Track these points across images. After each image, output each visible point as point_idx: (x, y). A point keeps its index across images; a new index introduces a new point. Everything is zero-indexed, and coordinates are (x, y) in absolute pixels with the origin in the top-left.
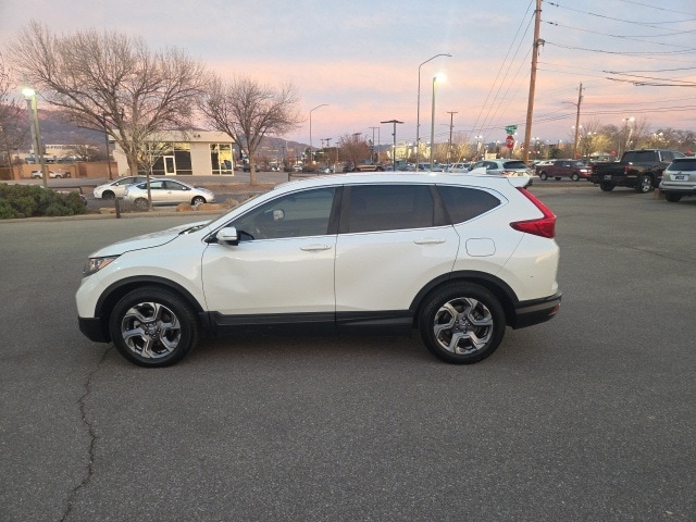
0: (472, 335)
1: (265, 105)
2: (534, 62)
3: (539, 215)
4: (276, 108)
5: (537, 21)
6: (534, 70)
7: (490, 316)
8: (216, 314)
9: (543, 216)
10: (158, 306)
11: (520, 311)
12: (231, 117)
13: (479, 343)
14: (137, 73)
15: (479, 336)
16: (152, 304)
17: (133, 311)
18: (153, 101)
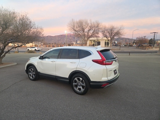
0: (81, 87)
1: (115, 31)
3: (100, 58)
4: (118, 31)
7: (85, 83)
9: (101, 59)
11: (91, 84)
12: (108, 34)
13: (82, 90)
14: (90, 26)
15: (83, 88)
16: (32, 69)
18: (91, 32)
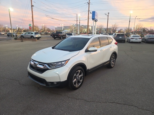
2: (32, 10)
5: (31, 1)
6: (32, 12)
7: (115, 59)
17: (75, 74)
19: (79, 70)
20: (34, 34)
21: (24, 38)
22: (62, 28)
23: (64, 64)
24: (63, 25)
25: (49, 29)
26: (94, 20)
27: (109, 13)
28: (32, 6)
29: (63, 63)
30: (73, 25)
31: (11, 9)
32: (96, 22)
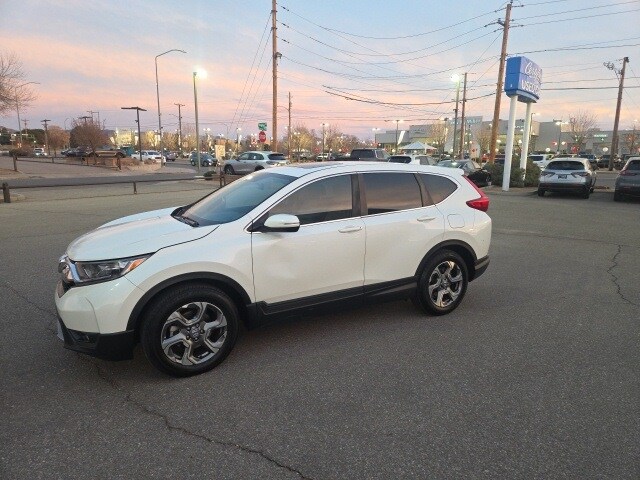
0: (449, 290)
2: (274, 71)
5: (274, 37)
6: (275, 77)
7: (460, 273)
8: (262, 304)
10: (205, 304)
11: (477, 267)
13: (454, 295)
15: (454, 292)
16: (198, 304)
17: (176, 315)
19: (201, 299)
20: (266, 160)
21: (234, 173)
22: (397, 133)
23: (122, 270)
24: (401, 122)
25: (354, 139)
26: (516, 97)
27: (626, 60)
28: (276, 56)
29: (122, 265)
30: (446, 120)
31: (203, 74)
32: (533, 104)
